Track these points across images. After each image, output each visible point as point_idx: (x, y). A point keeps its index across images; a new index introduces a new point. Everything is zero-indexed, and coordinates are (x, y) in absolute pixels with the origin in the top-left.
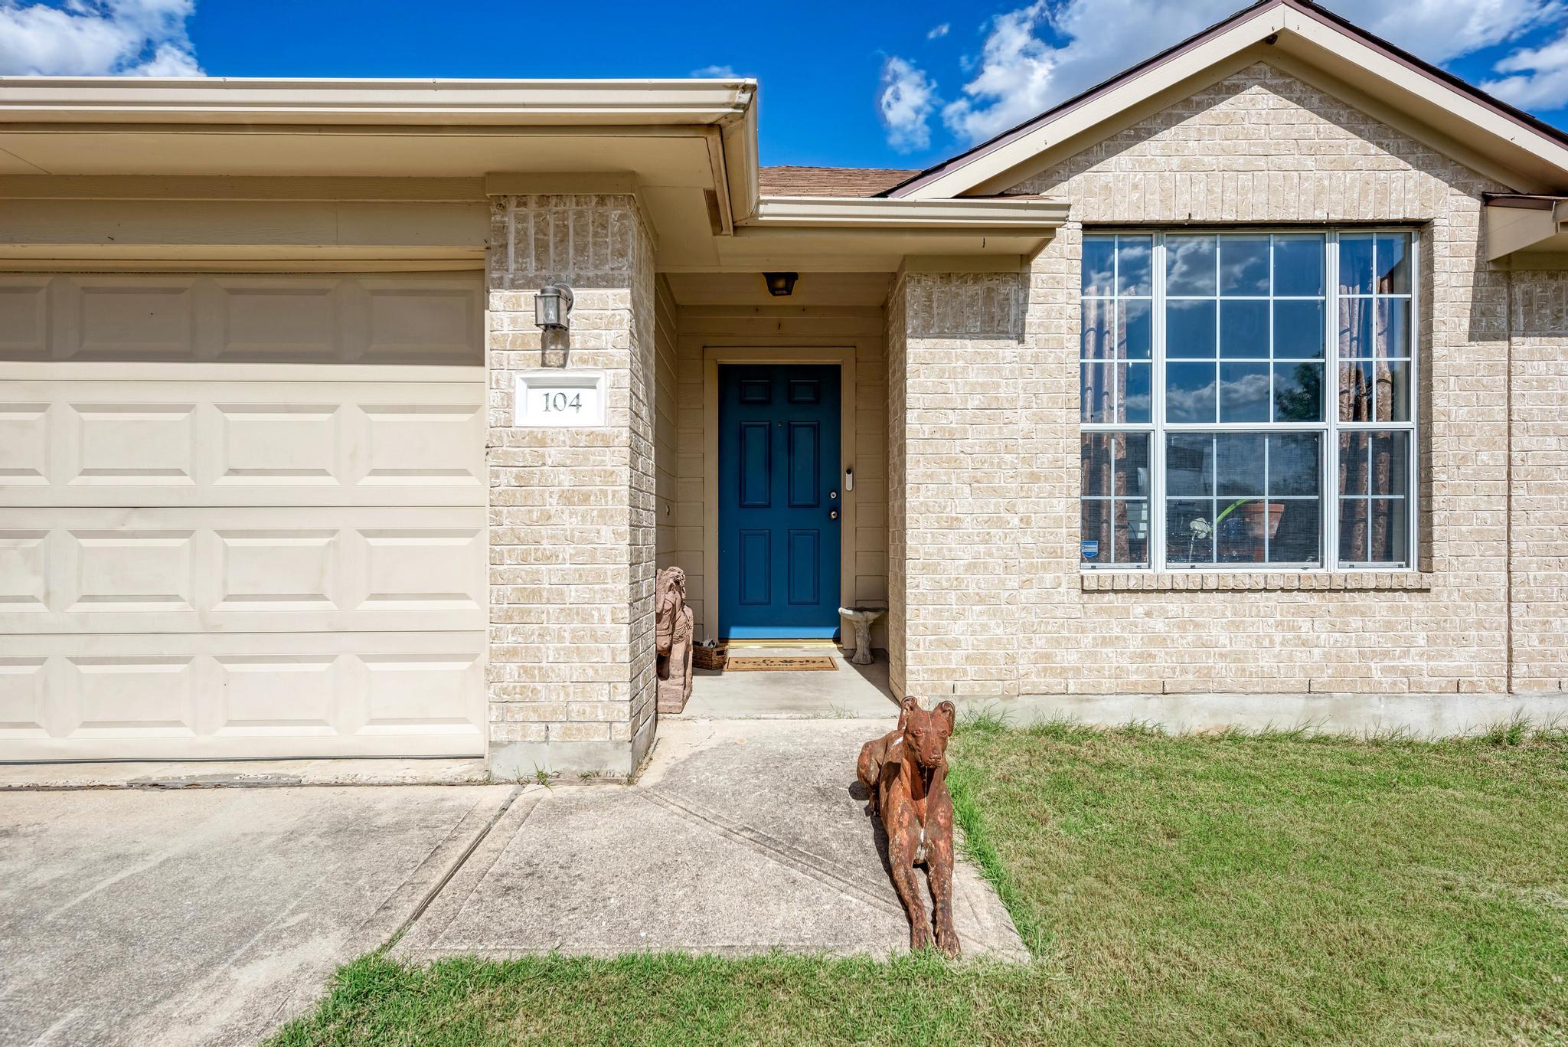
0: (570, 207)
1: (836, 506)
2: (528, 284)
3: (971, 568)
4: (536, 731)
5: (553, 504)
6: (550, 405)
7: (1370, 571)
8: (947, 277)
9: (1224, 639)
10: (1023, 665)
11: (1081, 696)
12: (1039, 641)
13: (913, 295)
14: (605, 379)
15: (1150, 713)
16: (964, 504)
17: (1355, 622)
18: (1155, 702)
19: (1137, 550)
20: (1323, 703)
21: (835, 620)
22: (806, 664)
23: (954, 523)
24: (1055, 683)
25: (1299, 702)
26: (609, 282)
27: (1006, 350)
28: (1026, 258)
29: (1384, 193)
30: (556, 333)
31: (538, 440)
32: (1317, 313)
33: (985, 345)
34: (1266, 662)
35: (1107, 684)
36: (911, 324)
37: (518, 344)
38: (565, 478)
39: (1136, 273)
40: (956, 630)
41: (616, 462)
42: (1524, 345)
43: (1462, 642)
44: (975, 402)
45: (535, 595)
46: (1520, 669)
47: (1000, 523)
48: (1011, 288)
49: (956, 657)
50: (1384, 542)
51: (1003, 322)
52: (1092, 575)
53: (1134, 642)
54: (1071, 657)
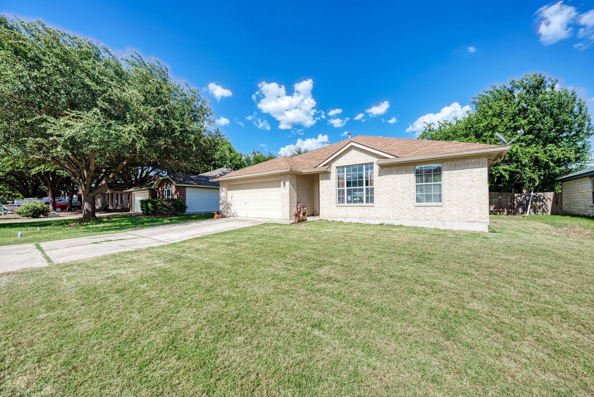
0: (286, 175)
2: (284, 181)
4: (284, 216)
6: (285, 191)
7: (369, 204)
8: (323, 174)
10: (331, 214)
11: (336, 218)
12: (332, 212)
13: (320, 176)
14: (288, 189)
16: (325, 197)
17: (365, 210)
18: (344, 219)
19: (343, 202)
20: (361, 219)
23: (324, 199)
24: (334, 216)
25: (359, 219)
26: (288, 181)
27: (328, 181)
28: (330, 171)
31: (284, 194)
32: (362, 174)
33: (327, 181)
34: (355, 214)
35: (339, 216)
36: (320, 179)
37: (282, 186)
39: (343, 170)
41: (288, 195)
42: (385, 177)
43: (378, 213)
44: (326, 186)
45: (283, 206)
47: (328, 199)
48: (329, 175)
50: (371, 201)
51: (328, 178)
52: (338, 204)
53: (341, 212)
54: (335, 214)
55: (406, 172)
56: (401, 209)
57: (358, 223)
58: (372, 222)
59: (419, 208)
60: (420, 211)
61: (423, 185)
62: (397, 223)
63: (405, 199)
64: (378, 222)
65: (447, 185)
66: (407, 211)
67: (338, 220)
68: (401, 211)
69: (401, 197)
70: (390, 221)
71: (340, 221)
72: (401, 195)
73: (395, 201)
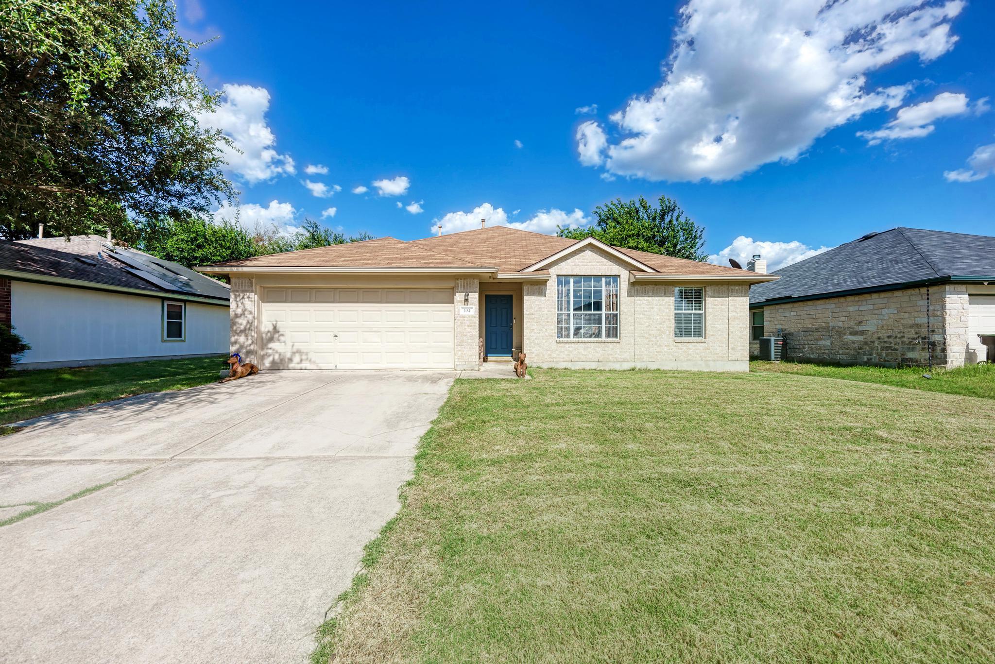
0: (469, 280)
1: (512, 326)
2: (463, 292)
3: (536, 339)
4: (463, 363)
5: (466, 327)
6: (465, 311)
7: (611, 339)
8: (532, 285)
9: (583, 352)
10: (546, 357)
11: (556, 362)
12: (549, 352)
13: (525, 288)
14: (474, 307)
15: (569, 365)
16: (535, 327)
17: (606, 349)
18: (570, 363)
19: (568, 336)
20: (600, 363)
21: (511, 352)
22: (505, 362)
23: (533, 330)
24: (552, 360)
25: (596, 363)
26: (475, 292)
27: (543, 298)
28: (546, 282)
29: (611, 270)
30: (466, 300)
31: (464, 317)
32: (601, 291)
33: (539, 297)
34: (590, 356)
35: (561, 360)
36: (525, 293)
37: (460, 301)
38: (468, 323)
39: (568, 283)
40: (533, 350)
41: (477, 321)
42: (636, 298)
43: (625, 352)
44: (537, 308)
45: (463, 341)
46: (636, 357)
47: (541, 330)
48: (543, 287)
49: (533, 355)
50: (613, 334)
51: (542, 293)
52: (559, 340)
53: (566, 352)
54: (555, 355)
55: (665, 294)
56: (658, 346)
57: (595, 370)
58: (617, 367)
59: (680, 345)
60: (681, 349)
61: (691, 314)
62: (653, 367)
63: (663, 332)
64: (626, 366)
65: (711, 316)
66: (666, 349)
67: (562, 366)
68: (658, 349)
69: (659, 330)
70: (643, 364)
71: (564, 367)
72: (658, 327)
73: (650, 335)
